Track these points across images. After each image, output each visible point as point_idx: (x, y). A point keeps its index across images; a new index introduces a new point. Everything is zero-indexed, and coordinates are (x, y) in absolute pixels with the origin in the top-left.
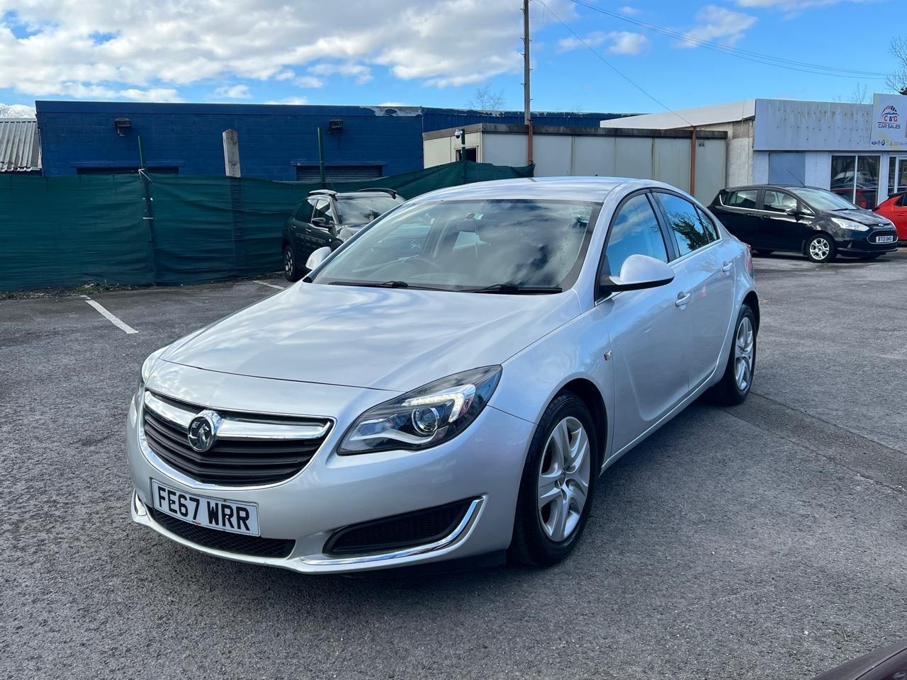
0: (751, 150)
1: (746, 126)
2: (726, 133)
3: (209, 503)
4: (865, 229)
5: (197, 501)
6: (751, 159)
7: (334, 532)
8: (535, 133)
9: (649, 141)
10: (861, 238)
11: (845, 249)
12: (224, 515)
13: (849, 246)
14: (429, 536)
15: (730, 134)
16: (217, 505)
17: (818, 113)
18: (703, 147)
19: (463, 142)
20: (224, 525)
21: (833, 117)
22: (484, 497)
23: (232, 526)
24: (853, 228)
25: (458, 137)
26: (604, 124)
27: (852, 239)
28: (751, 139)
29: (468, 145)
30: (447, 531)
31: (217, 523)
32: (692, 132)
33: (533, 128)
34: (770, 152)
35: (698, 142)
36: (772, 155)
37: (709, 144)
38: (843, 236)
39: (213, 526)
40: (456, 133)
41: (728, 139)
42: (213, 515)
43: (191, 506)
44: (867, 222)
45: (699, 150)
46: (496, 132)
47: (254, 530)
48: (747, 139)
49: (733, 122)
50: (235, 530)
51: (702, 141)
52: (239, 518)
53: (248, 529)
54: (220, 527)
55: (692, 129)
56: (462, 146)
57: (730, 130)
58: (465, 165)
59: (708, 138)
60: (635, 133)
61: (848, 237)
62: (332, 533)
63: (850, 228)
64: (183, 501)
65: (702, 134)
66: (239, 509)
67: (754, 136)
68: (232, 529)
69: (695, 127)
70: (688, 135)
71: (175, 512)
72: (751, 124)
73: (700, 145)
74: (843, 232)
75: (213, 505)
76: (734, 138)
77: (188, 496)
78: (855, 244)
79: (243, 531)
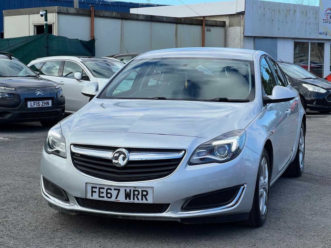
0: (242, 35)
1: (238, 18)
2: (224, 22)
3: (126, 190)
4: (324, 91)
5: (119, 190)
6: (242, 42)
7: (187, 199)
8: (96, 16)
9: (173, 26)
10: (321, 98)
11: (312, 106)
12: (134, 195)
13: (314, 103)
14: (225, 202)
15: (227, 23)
16: (130, 190)
17: (285, 11)
18: (209, 32)
19: (46, 20)
20: (134, 199)
21: (294, 14)
22: (245, 185)
23: (138, 199)
24: (316, 91)
25: (42, 16)
26: (133, 11)
27: (316, 98)
28: (242, 28)
29: (49, 22)
30: (231, 200)
31: (130, 199)
32: (202, 21)
33: (94, 12)
34: (255, 38)
35: (206, 28)
36: (256, 39)
37: (214, 30)
38: (310, 96)
39: (128, 201)
40: (41, 13)
41: (226, 27)
42: (127, 195)
43: (114, 193)
44: (325, 87)
45: (207, 33)
46: (68, 14)
47: (150, 200)
48: (239, 27)
49: (229, 15)
50: (140, 201)
51: (209, 27)
52: (142, 195)
53: (147, 200)
54: (132, 201)
55: (202, 19)
56: (45, 22)
57: (227, 20)
58: (48, 37)
59: (213, 26)
60: (165, 20)
61: (313, 97)
62: (186, 200)
63: (315, 91)
64: (109, 191)
65: (209, 23)
66: (142, 191)
67: (244, 26)
68: (138, 201)
69: (204, 17)
70: (200, 23)
71: (103, 197)
72: (242, 17)
73: (208, 31)
74: (310, 93)
75: (128, 190)
76: (230, 26)
77: (113, 188)
78: (318, 102)
79: (144, 201)
